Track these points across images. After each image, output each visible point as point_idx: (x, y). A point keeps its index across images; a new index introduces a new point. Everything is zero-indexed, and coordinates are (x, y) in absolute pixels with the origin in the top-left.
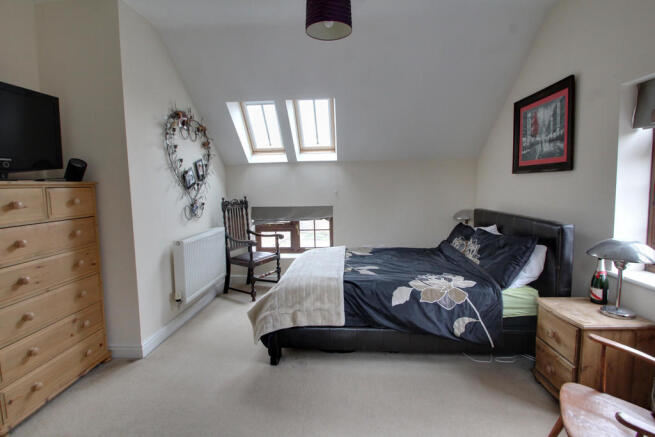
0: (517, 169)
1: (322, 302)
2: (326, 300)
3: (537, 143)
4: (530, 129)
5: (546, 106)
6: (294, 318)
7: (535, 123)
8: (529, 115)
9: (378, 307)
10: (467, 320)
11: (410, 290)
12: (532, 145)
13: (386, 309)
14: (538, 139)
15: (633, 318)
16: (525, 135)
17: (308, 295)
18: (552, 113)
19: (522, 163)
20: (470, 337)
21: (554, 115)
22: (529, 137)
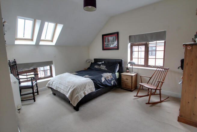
0: (104, 49)
1: (90, 86)
2: (90, 85)
3: (109, 44)
4: (107, 41)
5: (111, 37)
6: (84, 93)
7: (108, 40)
8: (106, 38)
9: (100, 83)
10: (113, 81)
11: (104, 77)
12: (108, 44)
13: (101, 83)
14: (109, 43)
15: (134, 73)
16: (105, 42)
17: (86, 85)
18: (113, 38)
19: (104, 48)
20: (114, 85)
21: (114, 39)
22: (107, 43)
